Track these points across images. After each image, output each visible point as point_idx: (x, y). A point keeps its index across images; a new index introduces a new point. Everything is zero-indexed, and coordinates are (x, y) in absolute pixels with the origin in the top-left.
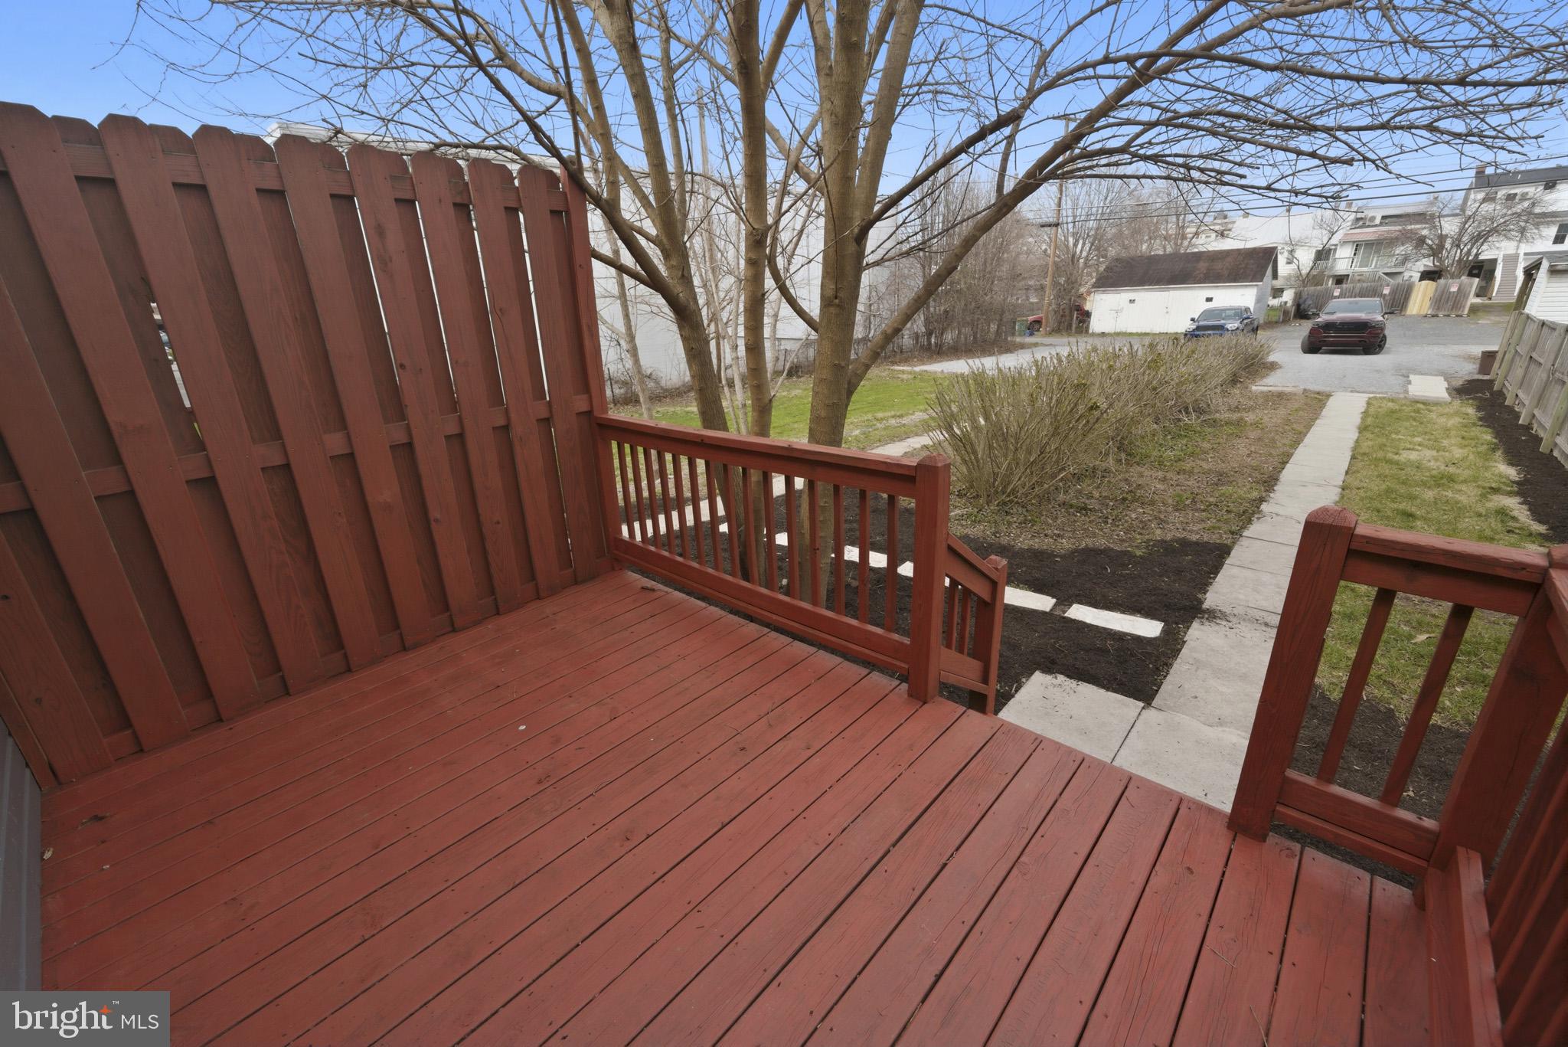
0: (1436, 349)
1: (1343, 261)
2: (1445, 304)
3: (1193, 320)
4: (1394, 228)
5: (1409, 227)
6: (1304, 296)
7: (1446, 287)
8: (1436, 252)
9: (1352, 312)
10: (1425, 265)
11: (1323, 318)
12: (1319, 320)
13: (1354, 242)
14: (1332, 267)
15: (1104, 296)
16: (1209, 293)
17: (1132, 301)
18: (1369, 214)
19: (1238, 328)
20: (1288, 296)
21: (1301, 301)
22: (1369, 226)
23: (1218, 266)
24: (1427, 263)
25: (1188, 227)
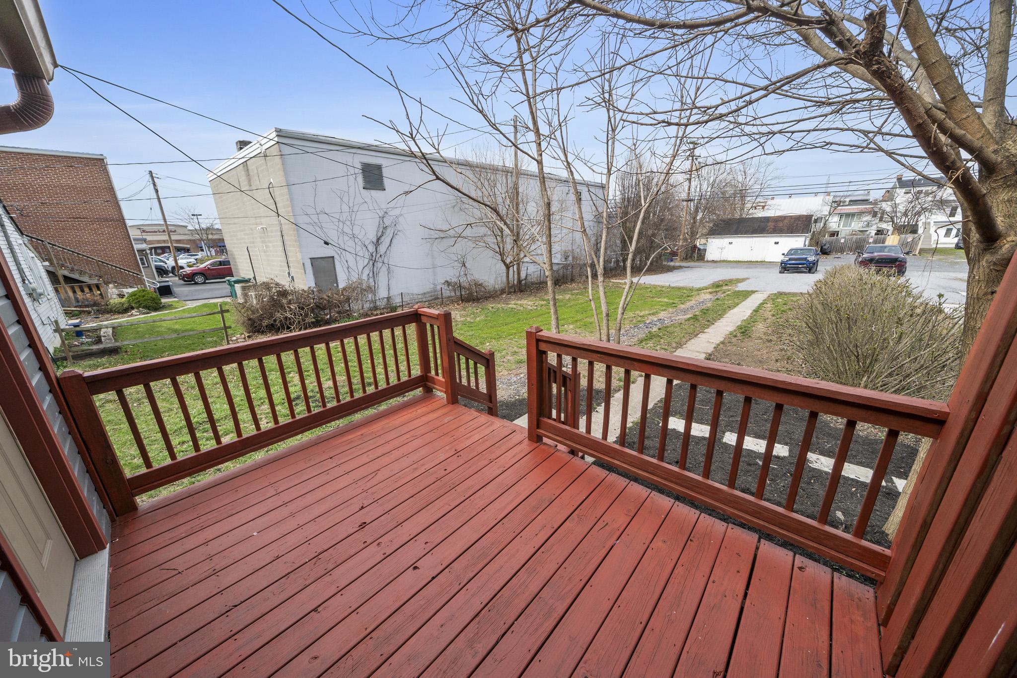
2: (905, 248)
7: (906, 239)
13: (840, 214)
15: (714, 240)
16: (776, 240)
17: (730, 243)
23: (780, 224)
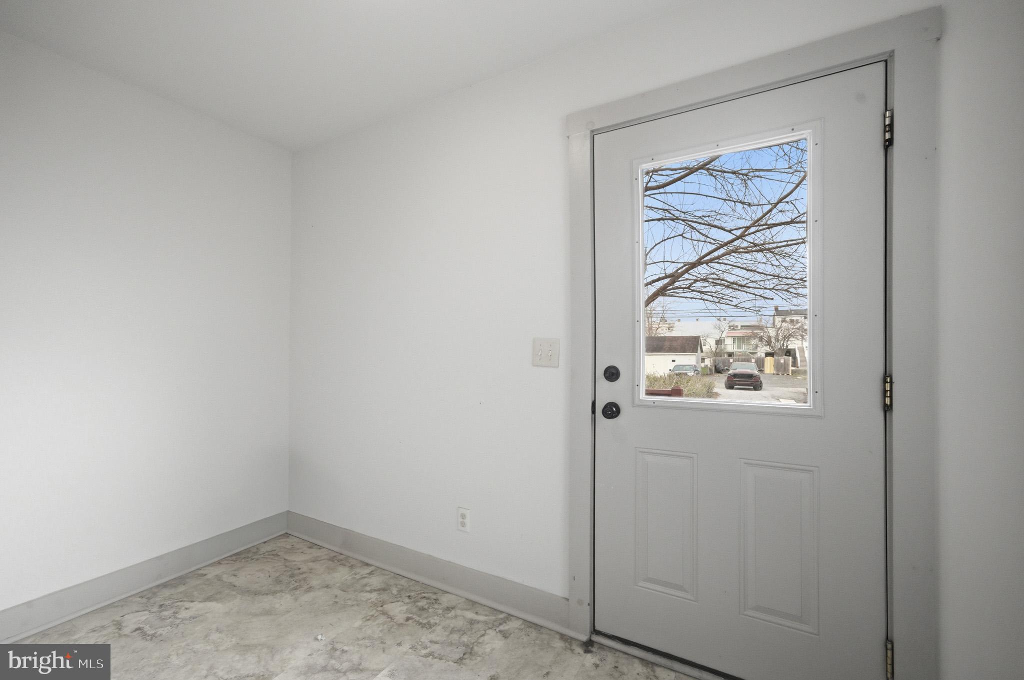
0: (786, 389)
1: (729, 346)
2: (781, 369)
3: (670, 370)
4: (748, 332)
5: (755, 331)
6: (717, 362)
7: (778, 360)
8: (769, 343)
9: (743, 369)
10: (766, 350)
11: (731, 372)
12: (730, 372)
13: (732, 337)
14: (725, 348)
16: (674, 357)
18: (736, 324)
19: (693, 376)
20: (708, 362)
21: (716, 364)
22: (736, 330)
23: (675, 344)
24: (768, 349)
25: (653, 324)
